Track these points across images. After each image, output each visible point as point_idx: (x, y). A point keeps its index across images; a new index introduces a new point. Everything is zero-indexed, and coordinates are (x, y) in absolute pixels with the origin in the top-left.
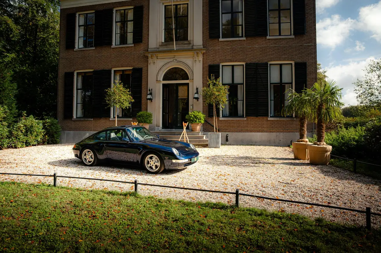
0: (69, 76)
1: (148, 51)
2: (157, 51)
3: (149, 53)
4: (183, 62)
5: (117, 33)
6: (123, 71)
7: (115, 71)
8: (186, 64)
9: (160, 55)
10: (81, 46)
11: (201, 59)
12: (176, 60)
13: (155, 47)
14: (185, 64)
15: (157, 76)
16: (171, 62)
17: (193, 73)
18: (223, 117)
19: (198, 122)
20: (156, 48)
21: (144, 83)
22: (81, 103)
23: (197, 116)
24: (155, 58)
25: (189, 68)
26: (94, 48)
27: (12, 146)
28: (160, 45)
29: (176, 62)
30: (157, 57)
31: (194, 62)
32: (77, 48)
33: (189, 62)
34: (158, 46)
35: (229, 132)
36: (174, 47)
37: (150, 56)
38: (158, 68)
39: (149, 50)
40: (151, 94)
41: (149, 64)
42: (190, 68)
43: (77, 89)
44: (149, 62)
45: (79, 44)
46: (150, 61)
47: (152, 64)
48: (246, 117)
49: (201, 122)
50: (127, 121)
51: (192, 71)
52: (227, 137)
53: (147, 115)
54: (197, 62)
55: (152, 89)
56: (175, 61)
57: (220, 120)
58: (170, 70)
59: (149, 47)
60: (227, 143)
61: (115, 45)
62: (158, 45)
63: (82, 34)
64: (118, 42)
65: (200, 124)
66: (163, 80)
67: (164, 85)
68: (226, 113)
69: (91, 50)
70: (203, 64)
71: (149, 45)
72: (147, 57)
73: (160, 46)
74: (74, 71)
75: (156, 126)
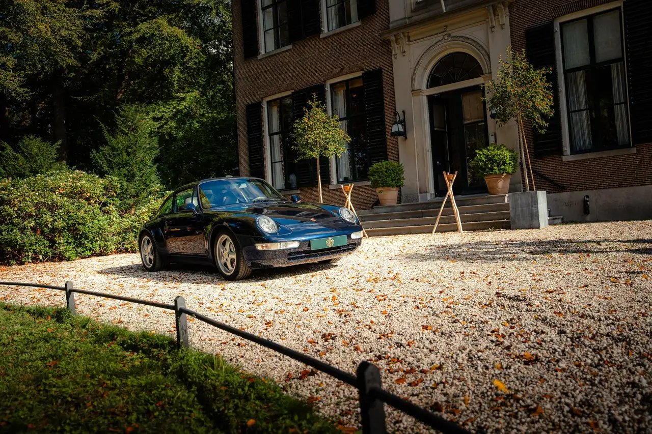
0: (254, 111)
1: (388, 28)
2: (407, 26)
3: (390, 32)
4: (465, 37)
5: (329, 5)
6: (347, 81)
7: (332, 86)
8: (472, 40)
9: (413, 32)
10: (271, 46)
11: (506, 20)
12: (449, 35)
13: (403, 16)
14: (469, 41)
15: (412, 81)
16: (438, 44)
17: (489, 57)
18: (573, 151)
19: (497, 171)
20: (406, 18)
21: (387, 101)
22: (281, 161)
23: (494, 156)
24: (404, 41)
25: (480, 48)
26: (290, 47)
27: (127, 249)
28: (413, 9)
29: (450, 39)
30: (409, 37)
31: (489, 31)
32: (263, 52)
33: (477, 33)
34: (408, 14)
35: (590, 189)
36: (442, 8)
37: (393, 38)
38: (413, 64)
39: (391, 26)
40: (403, 122)
41: (393, 58)
42: (481, 46)
43: (271, 135)
44: (394, 53)
45: (266, 44)
46: (395, 49)
47: (399, 56)
48: (634, 146)
49: (504, 170)
50: (361, 187)
51: (486, 51)
52: (585, 202)
53: (387, 168)
54: (497, 29)
55: (404, 112)
56: (446, 38)
57: (563, 160)
58: (440, 61)
59: (391, 20)
60: (588, 218)
61: (328, 31)
62: (409, 10)
63: (270, 24)
64: (333, 24)
65: (505, 174)
66: (427, 88)
67: (430, 98)
68: (584, 143)
69: (286, 51)
70: (512, 32)
71: (391, 16)
72: (387, 43)
73: (412, 11)
74: (262, 99)
75: (421, 193)
